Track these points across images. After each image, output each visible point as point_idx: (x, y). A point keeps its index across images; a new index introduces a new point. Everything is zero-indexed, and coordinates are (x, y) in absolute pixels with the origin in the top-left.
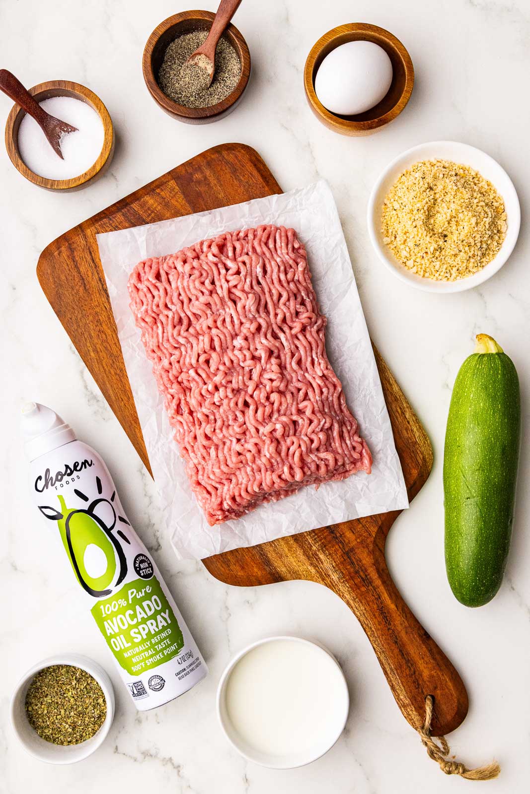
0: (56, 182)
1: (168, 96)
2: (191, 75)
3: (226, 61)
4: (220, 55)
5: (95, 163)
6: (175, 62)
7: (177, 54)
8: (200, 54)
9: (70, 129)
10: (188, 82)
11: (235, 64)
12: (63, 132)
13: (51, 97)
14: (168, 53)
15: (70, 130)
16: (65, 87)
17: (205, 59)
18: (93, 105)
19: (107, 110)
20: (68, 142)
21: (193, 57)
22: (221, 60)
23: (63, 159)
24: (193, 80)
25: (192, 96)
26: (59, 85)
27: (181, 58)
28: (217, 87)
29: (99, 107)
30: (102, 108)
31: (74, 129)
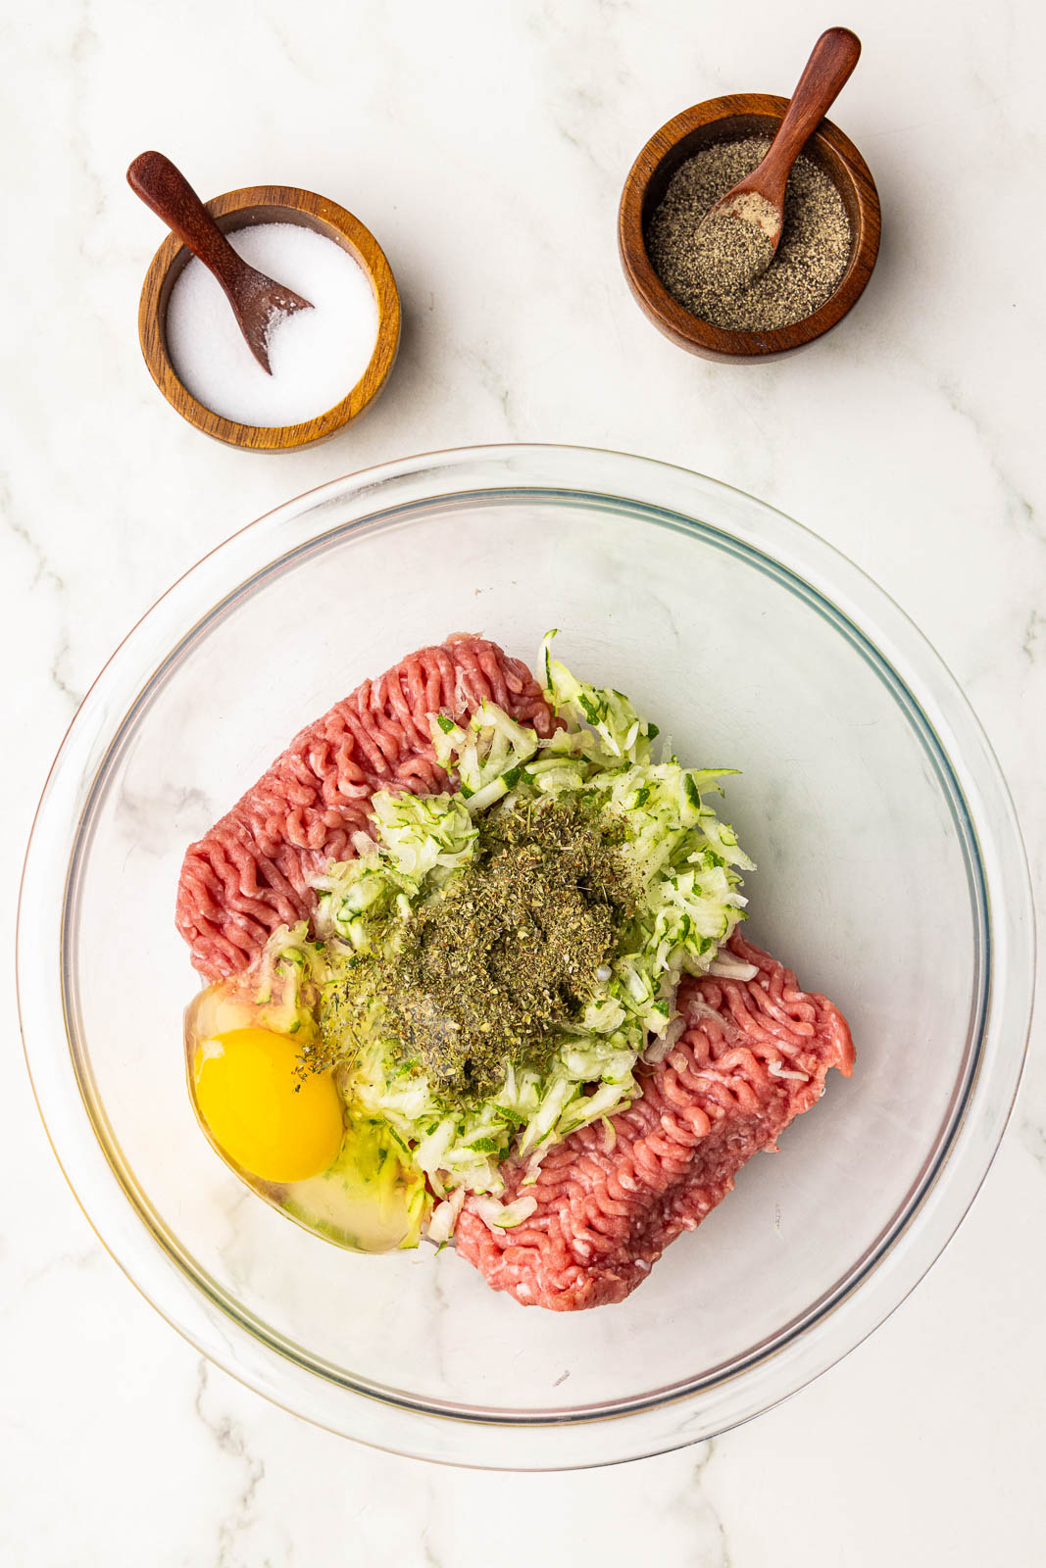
0: (252, 431)
1: (668, 289)
2: (725, 241)
3: (815, 219)
4: (800, 201)
5: (350, 396)
6: (691, 206)
7: (698, 187)
8: (746, 191)
9: (293, 302)
10: (720, 261)
11: (838, 229)
12: (276, 308)
13: (256, 223)
14: (677, 182)
15: (292, 305)
16: (296, 204)
17: (758, 204)
18: (358, 254)
19: (390, 269)
20: (287, 335)
21: (729, 200)
22: (802, 212)
23: (271, 373)
24: (732, 255)
25: (727, 293)
26: (282, 197)
27: (705, 196)
28: (787, 279)
29: (372, 261)
30: (380, 263)
31: (303, 304)
